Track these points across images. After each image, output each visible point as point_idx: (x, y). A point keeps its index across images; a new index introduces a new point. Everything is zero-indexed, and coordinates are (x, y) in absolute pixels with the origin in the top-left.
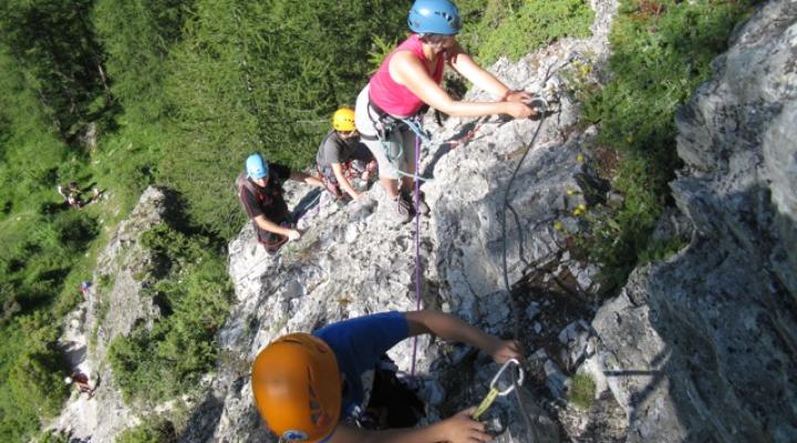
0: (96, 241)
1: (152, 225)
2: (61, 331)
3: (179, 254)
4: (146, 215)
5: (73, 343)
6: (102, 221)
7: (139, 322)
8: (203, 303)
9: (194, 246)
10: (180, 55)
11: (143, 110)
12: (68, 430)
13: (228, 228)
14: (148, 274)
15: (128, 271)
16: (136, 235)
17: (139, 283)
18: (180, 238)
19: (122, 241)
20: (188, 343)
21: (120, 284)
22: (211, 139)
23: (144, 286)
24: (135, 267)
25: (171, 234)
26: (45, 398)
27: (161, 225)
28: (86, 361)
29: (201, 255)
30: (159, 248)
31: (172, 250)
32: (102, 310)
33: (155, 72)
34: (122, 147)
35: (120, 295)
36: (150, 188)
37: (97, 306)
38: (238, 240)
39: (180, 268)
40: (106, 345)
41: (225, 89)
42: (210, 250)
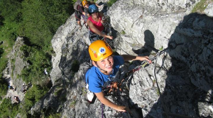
0: (3, 54)
1: (22, 45)
2: (3, 75)
3: (30, 51)
4: (20, 43)
5: (7, 77)
6: (4, 49)
7: (25, 67)
8: (41, 59)
9: (33, 49)
10: (25, 4)
11: (10, 18)
12: (10, 97)
13: (41, 43)
14: (24, 57)
15: (19, 57)
16: (18, 48)
17: (22, 59)
18: (30, 47)
19: (15, 50)
20: (39, 68)
21: (17, 60)
22: (34, 22)
23: (24, 59)
24: (20, 55)
25: (27, 47)
26: (2, 91)
27: (24, 45)
28: (11, 80)
29: (35, 50)
30: (25, 50)
31: (28, 50)
32: (13, 68)
33: (12, 8)
34: (6, 29)
35: (18, 63)
36: (18, 37)
37: (12, 67)
38: (53, 39)
39: (31, 54)
40: (16, 75)
41: (36, 10)
42: (37, 49)
